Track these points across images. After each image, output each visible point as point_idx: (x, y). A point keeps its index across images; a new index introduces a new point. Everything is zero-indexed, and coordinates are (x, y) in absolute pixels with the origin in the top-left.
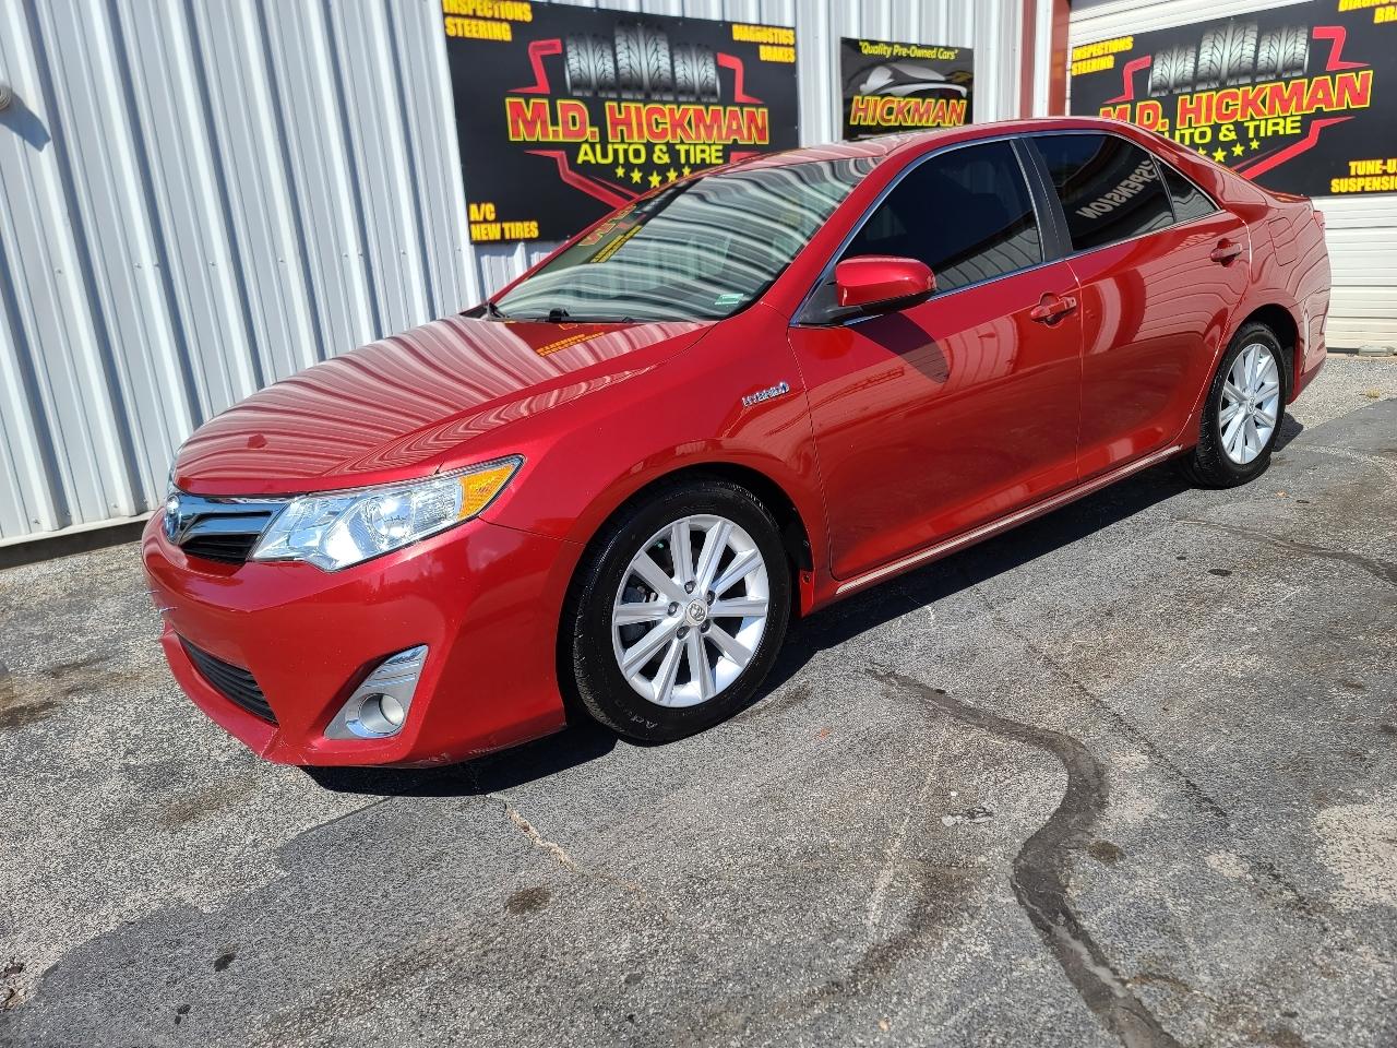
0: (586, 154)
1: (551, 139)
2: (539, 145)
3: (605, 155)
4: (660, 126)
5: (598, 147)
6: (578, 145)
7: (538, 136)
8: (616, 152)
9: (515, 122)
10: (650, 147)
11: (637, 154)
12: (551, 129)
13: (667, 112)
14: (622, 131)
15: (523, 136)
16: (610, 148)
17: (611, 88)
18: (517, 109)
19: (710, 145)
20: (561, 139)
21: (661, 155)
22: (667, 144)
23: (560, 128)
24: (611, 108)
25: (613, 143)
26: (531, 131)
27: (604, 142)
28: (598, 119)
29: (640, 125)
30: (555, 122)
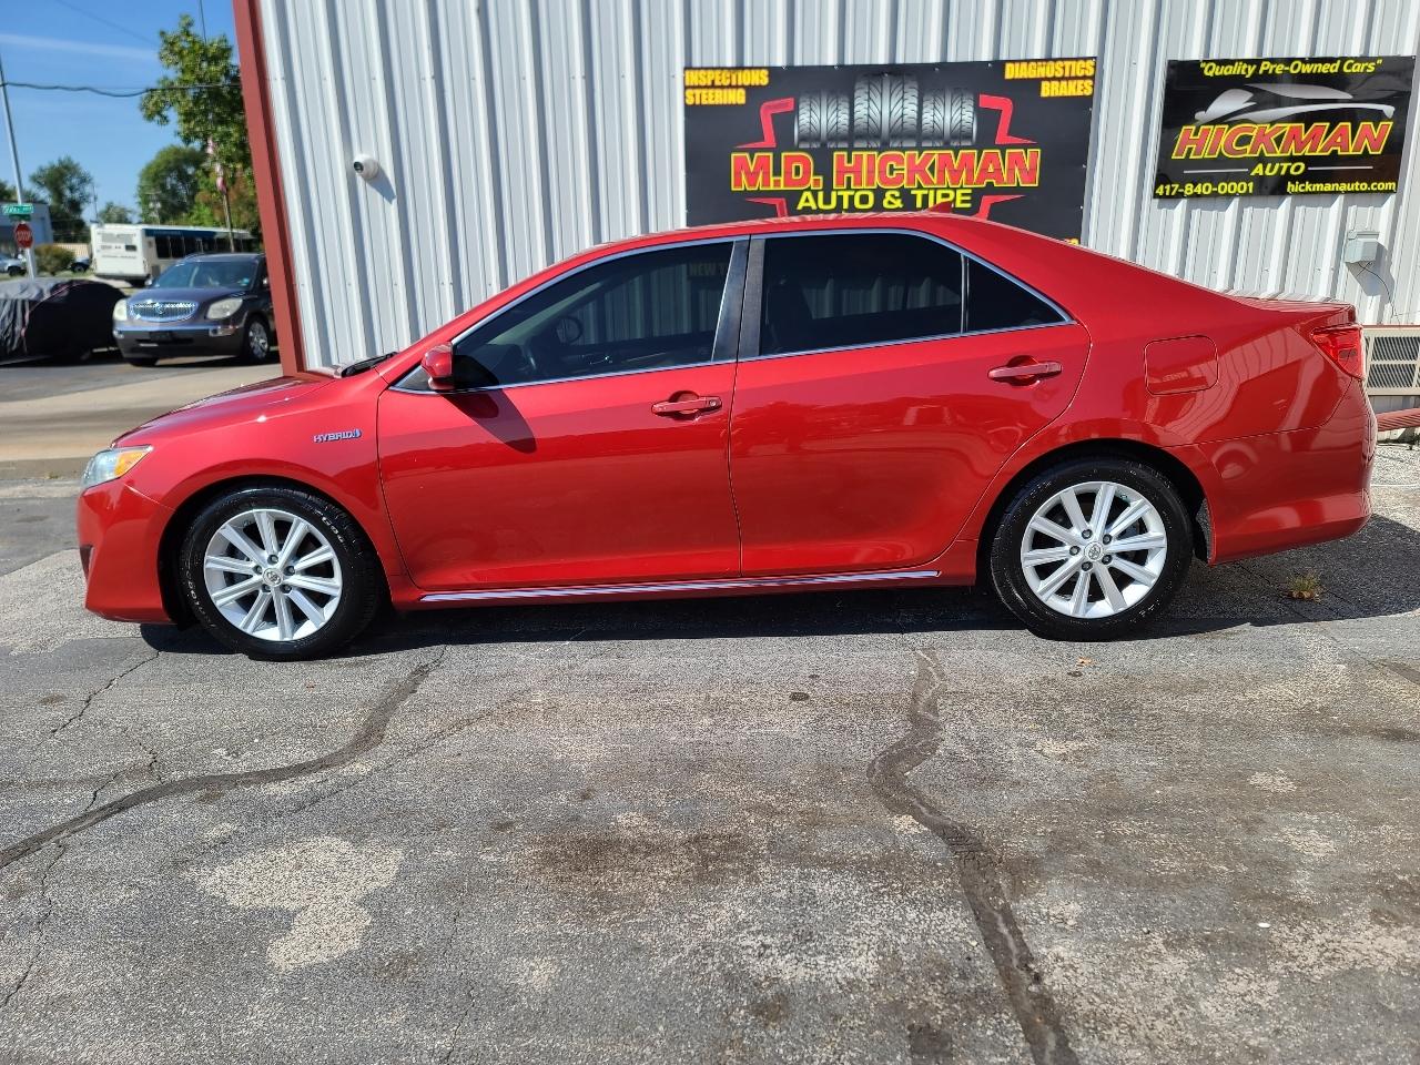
0: (807, 201)
1: (772, 188)
2: (759, 193)
3: (827, 201)
4: (895, 172)
5: (821, 195)
6: (800, 193)
7: (759, 185)
8: (840, 199)
9: (738, 174)
10: (880, 194)
11: (864, 200)
12: (772, 179)
13: (905, 158)
14: (849, 179)
15: (745, 185)
16: (834, 195)
17: (843, 139)
18: (742, 164)
19: (955, 189)
20: (782, 188)
21: (893, 200)
22: (901, 190)
23: (782, 179)
24: (840, 158)
25: (837, 190)
26: (752, 181)
27: (828, 189)
28: (824, 167)
29: (871, 172)
30: (777, 172)
